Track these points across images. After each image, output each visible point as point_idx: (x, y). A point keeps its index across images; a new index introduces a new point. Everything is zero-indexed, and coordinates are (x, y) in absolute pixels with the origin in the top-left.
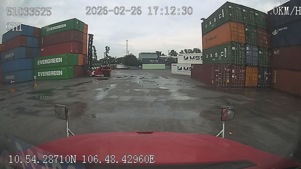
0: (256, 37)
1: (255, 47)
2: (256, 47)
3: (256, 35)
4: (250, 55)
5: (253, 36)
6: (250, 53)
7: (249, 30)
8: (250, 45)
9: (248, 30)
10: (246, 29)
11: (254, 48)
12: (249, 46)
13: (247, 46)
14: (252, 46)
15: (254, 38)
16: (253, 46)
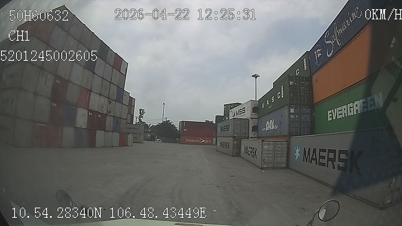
0: (308, 92)
1: (305, 107)
2: (307, 107)
3: (308, 90)
4: (297, 120)
5: (302, 92)
6: (297, 117)
7: (296, 84)
8: (296, 106)
9: (294, 84)
10: (290, 82)
11: (304, 110)
12: (294, 107)
13: (292, 106)
14: (301, 106)
15: (304, 93)
16: (303, 106)
